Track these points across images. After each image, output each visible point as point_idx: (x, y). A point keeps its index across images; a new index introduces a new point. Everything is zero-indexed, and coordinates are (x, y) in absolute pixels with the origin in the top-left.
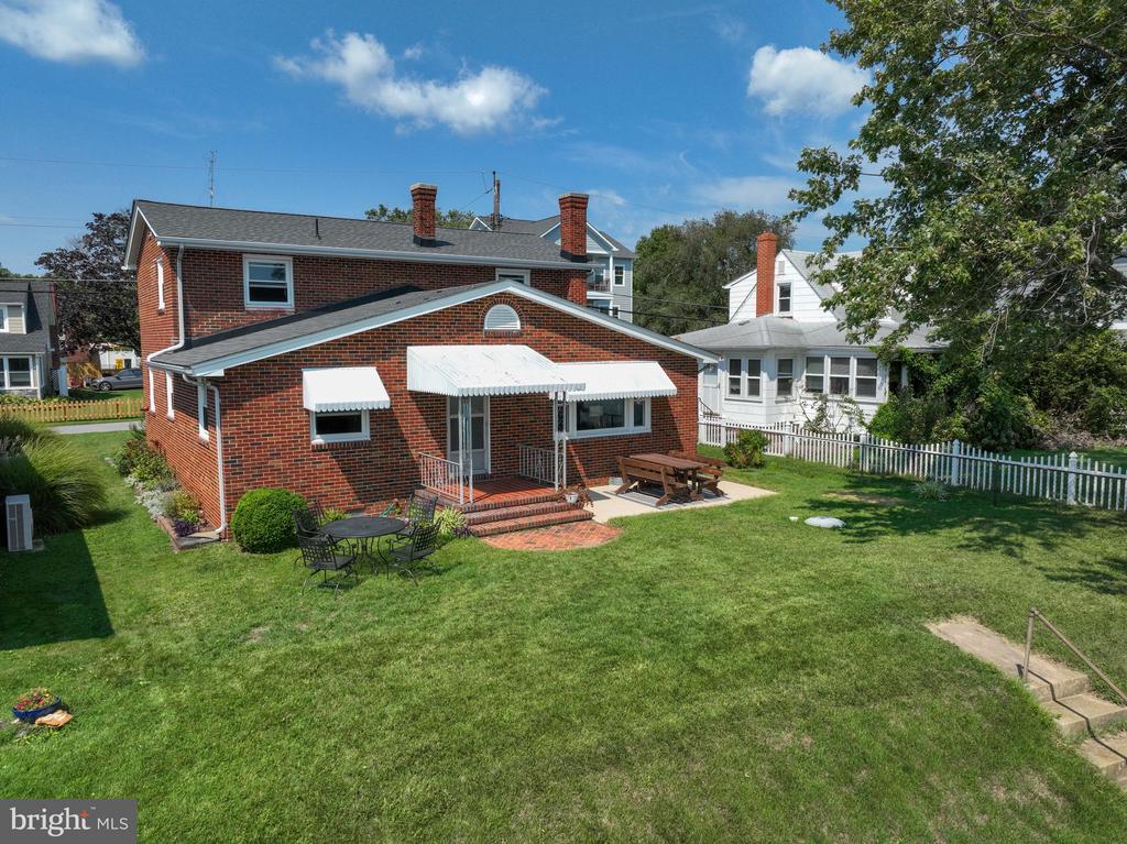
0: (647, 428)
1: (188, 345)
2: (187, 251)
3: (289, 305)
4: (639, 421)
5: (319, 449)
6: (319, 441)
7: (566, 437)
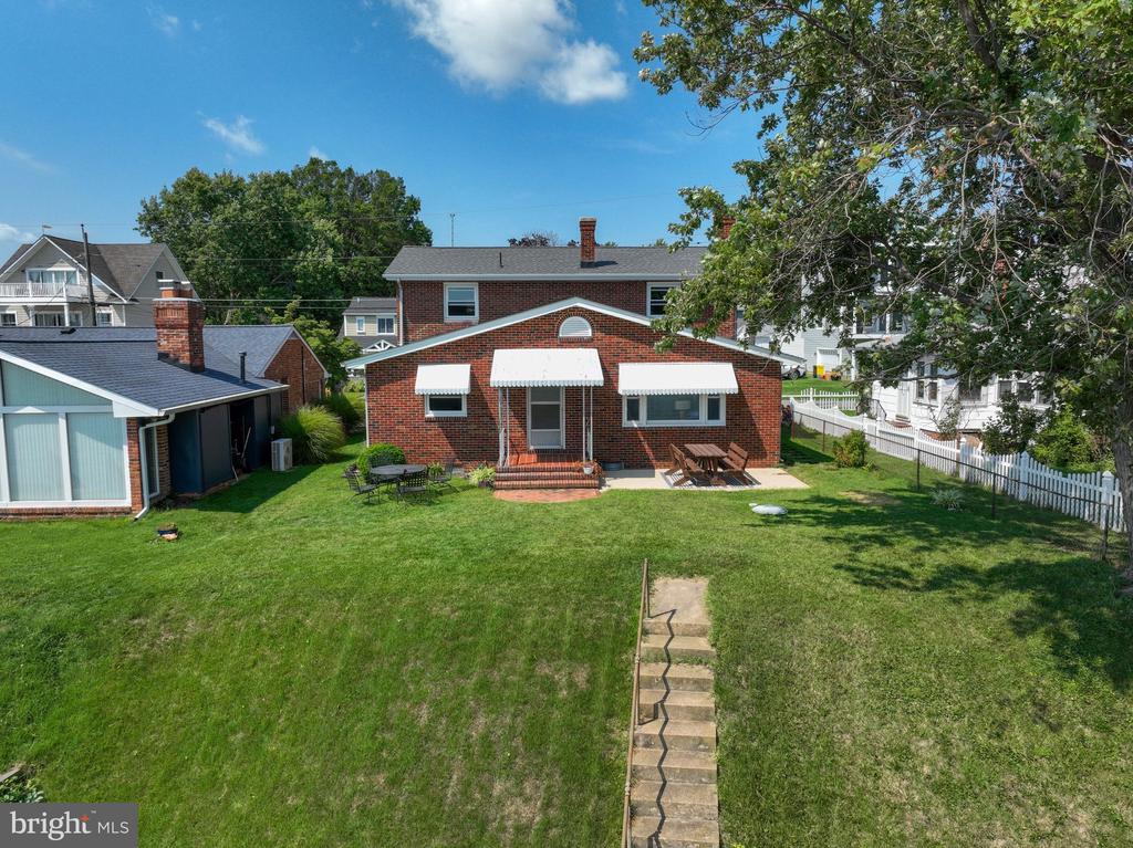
0: (722, 422)
3: (475, 319)
4: (713, 414)
5: (430, 421)
6: (431, 414)
7: (635, 424)
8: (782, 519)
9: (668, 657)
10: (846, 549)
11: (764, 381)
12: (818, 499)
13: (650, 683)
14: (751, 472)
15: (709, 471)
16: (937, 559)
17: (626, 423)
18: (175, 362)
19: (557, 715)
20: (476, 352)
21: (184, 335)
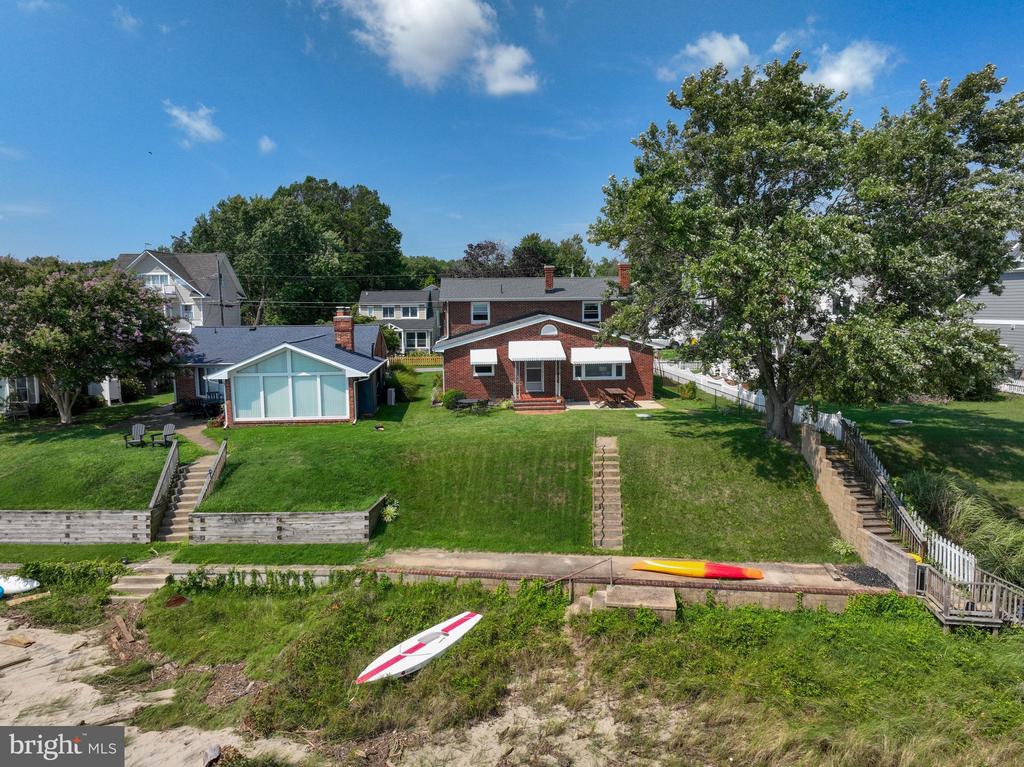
0: (623, 377)
1: (450, 338)
2: (450, 302)
3: (488, 322)
4: (619, 373)
5: (475, 378)
6: (476, 375)
7: (579, 379)
8: (649, 419)
9: (603, 459)
10: (672, 427)
11: (644, 356)
12: (668, 412)
13: (597, 466)
14: (636, 402)
15: (615, 401)
16: (707, 429)
17: (575, 378)
18: (344, 349)
19: (566, 476)
20: (500, 343)
21: (349, 334)
